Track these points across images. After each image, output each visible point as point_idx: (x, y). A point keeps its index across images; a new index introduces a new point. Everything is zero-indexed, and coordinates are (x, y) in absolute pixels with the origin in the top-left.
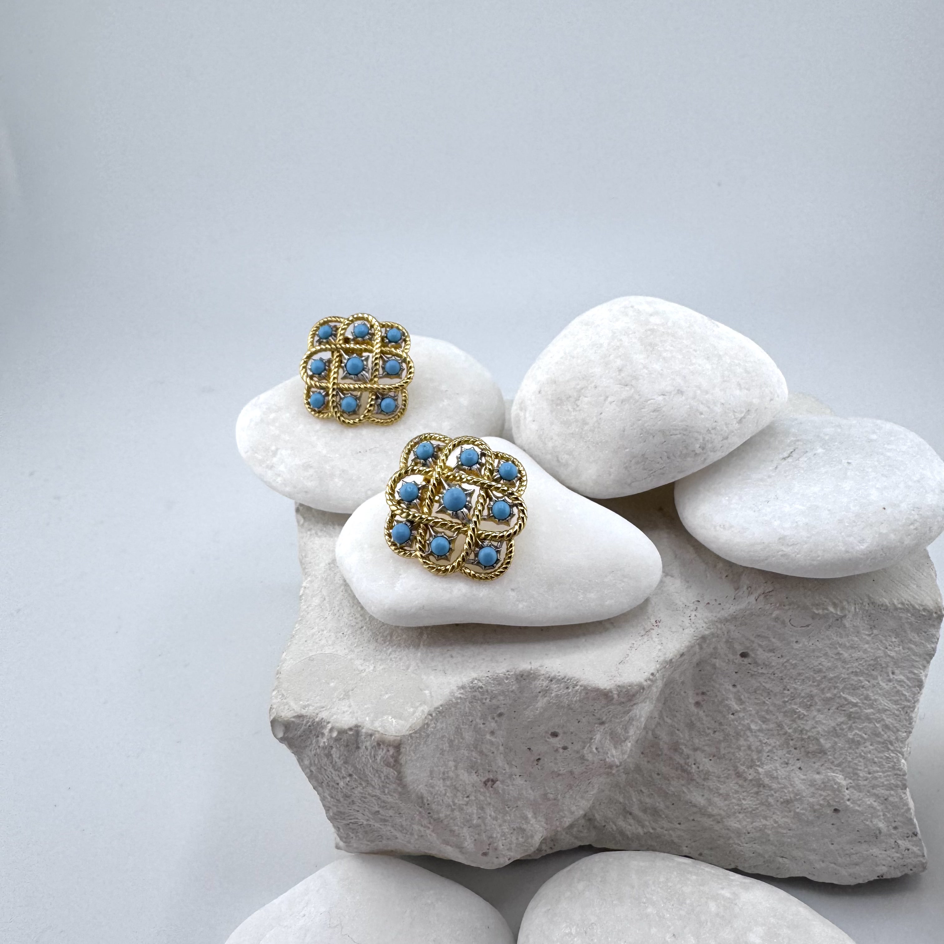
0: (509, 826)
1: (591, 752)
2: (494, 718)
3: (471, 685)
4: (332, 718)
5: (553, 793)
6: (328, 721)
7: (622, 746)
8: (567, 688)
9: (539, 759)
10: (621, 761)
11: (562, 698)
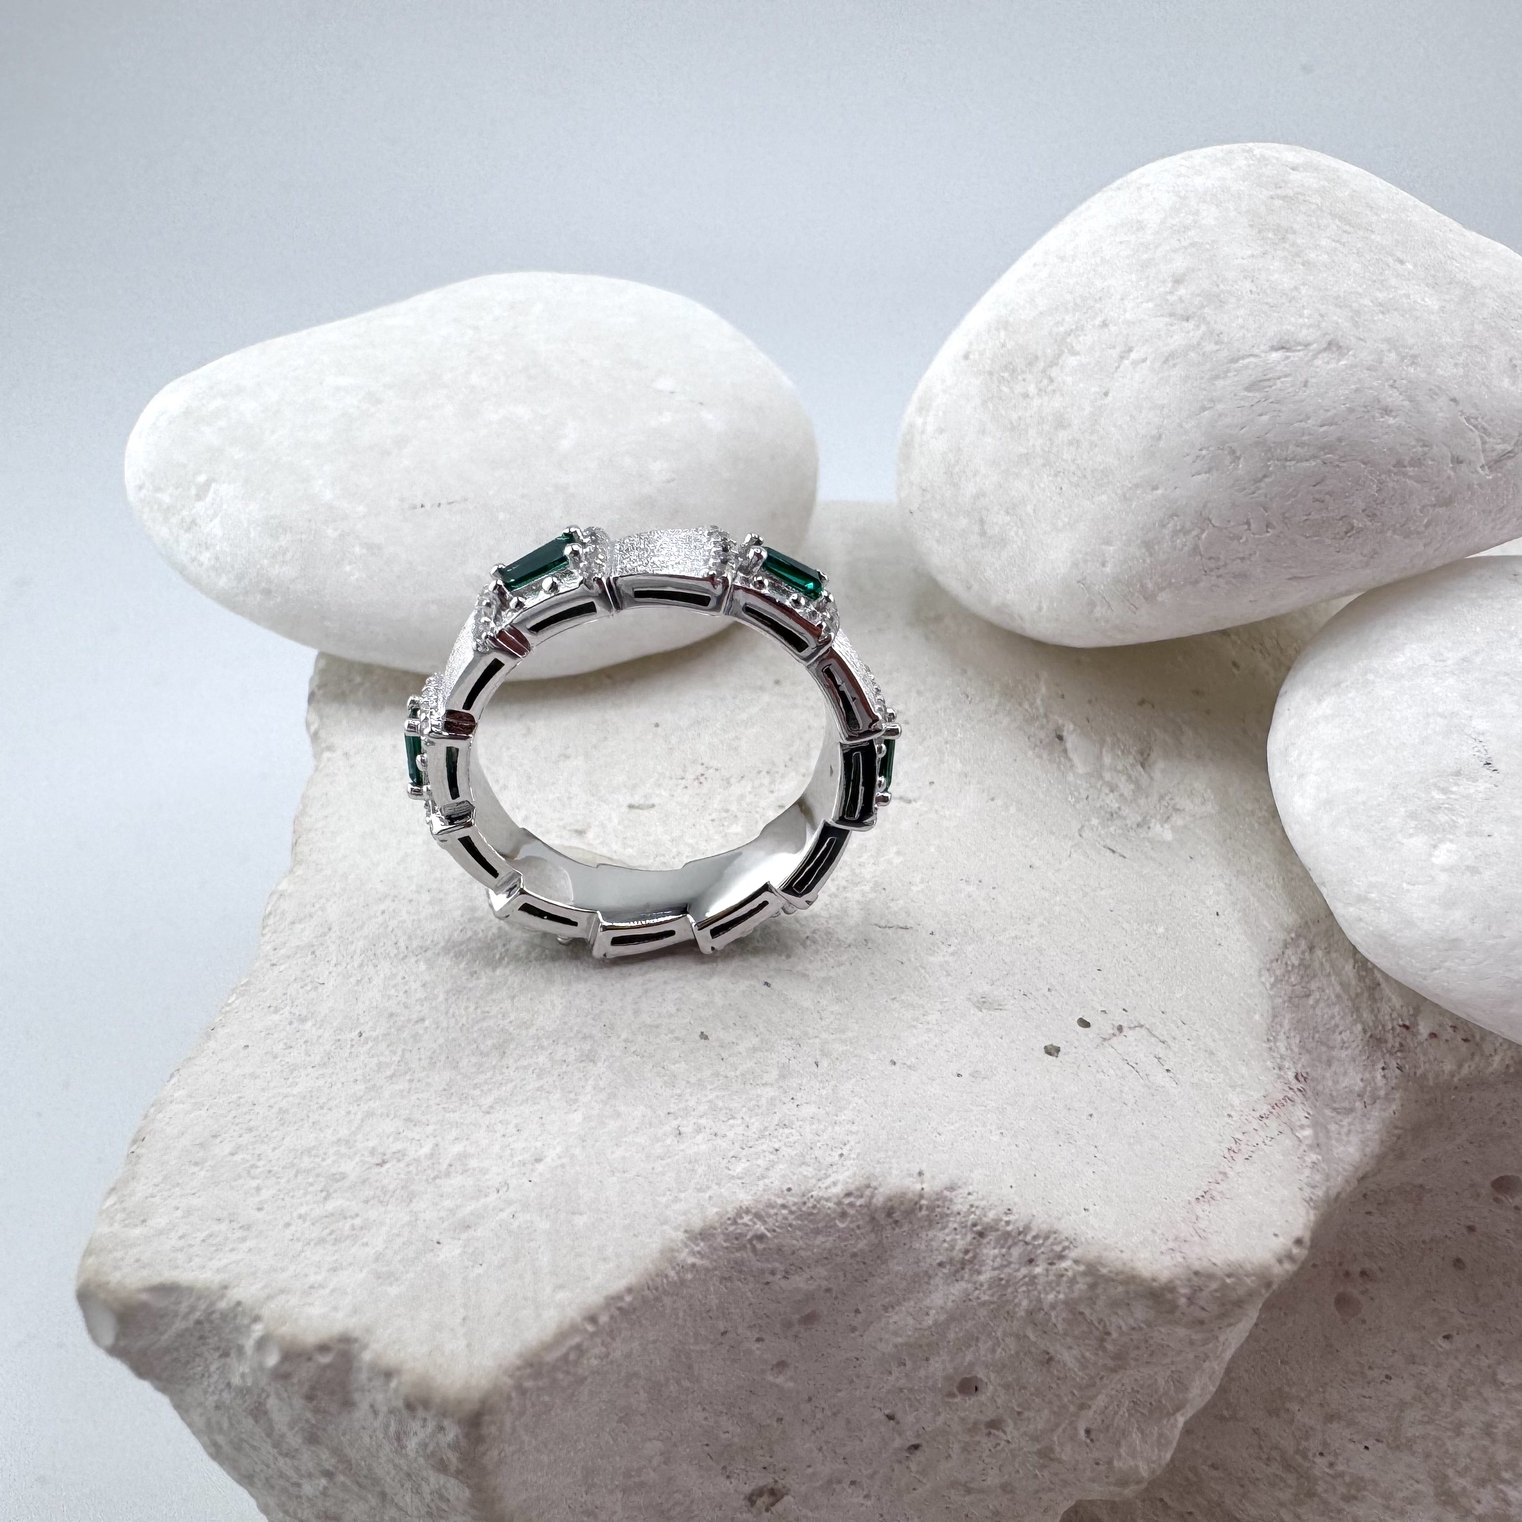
1: (1074, 1439)
2: (791, 1324)
3: (731, 1228)
4: (272, 1305)
6: (256, 1311)
7: (1161, 1426)
8: (1031, 1261)
10: (1153, 1466)
11: (1010, 1290)
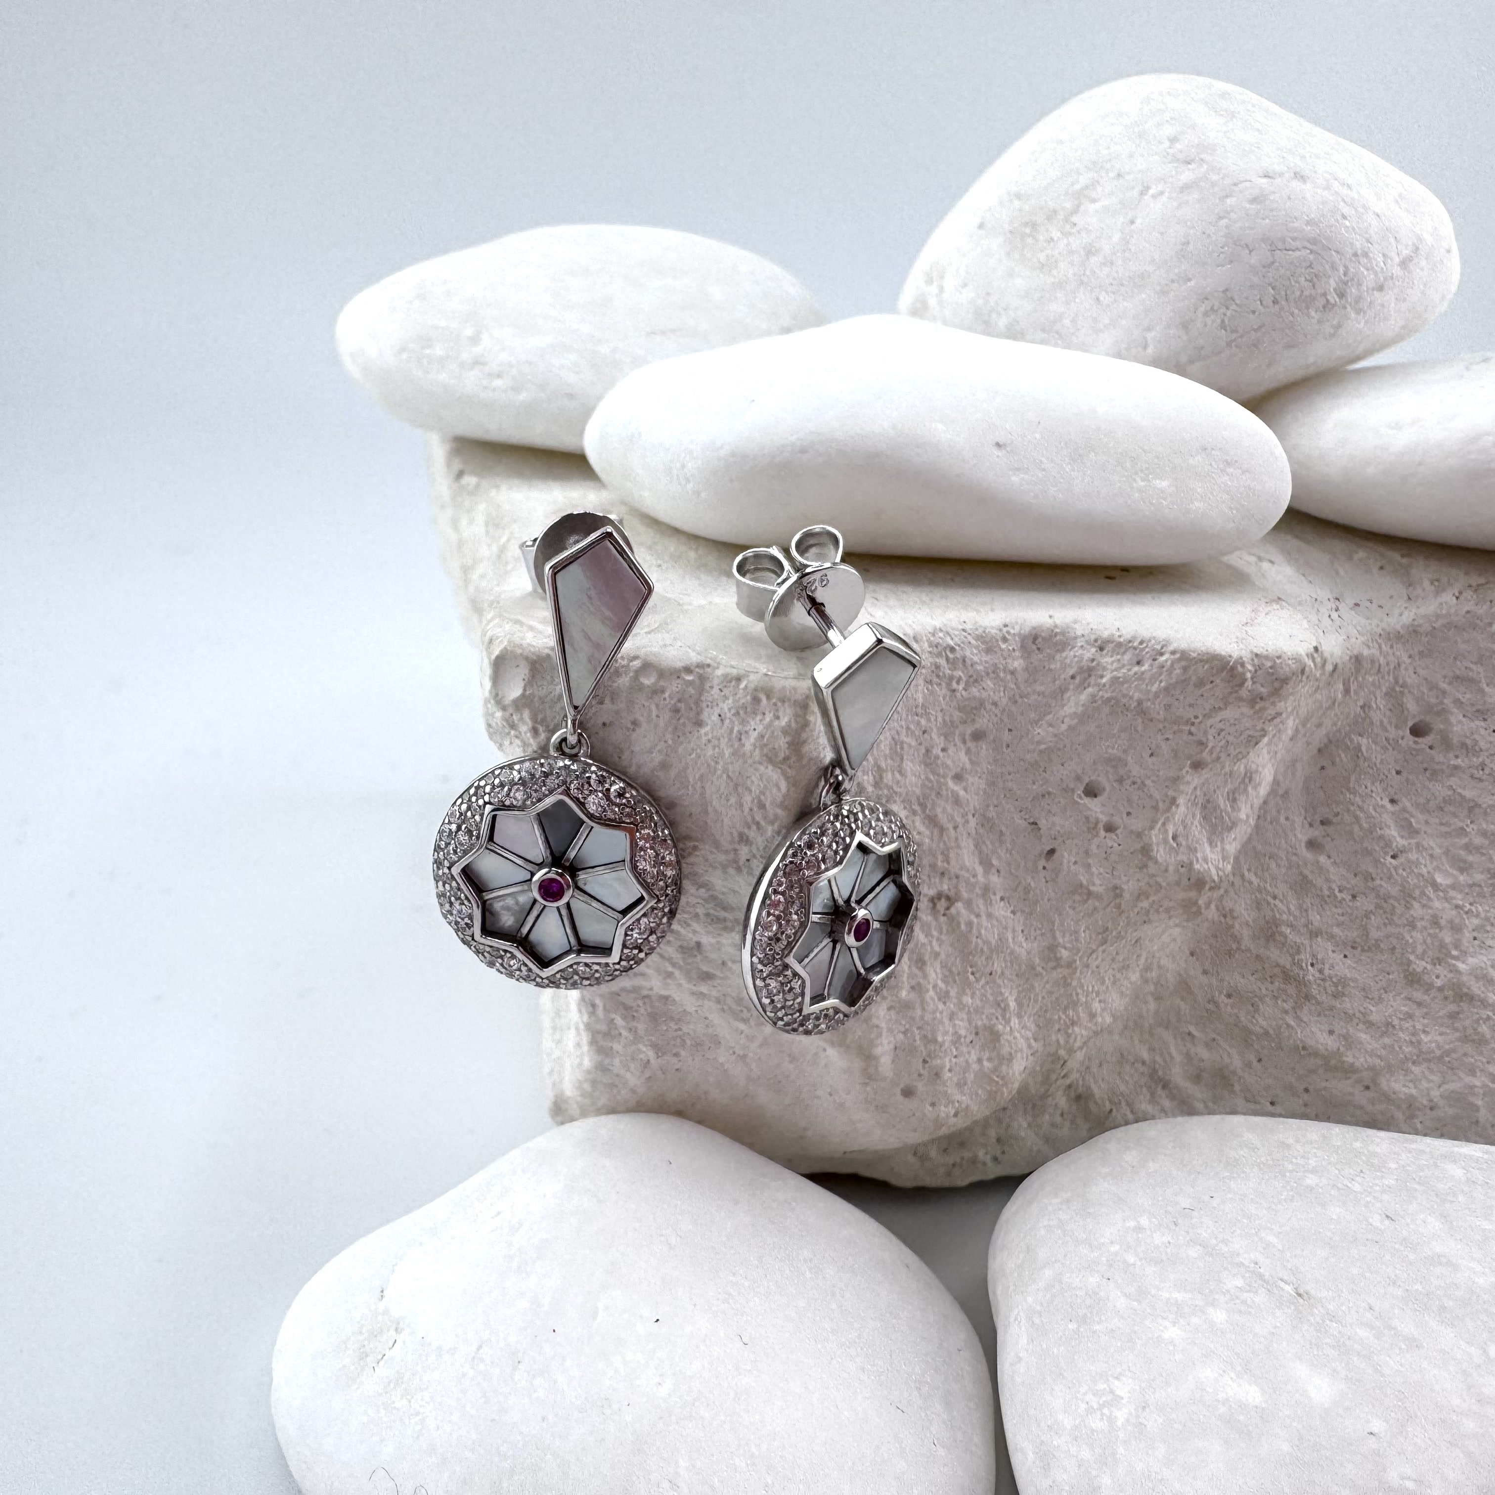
0: (970, 1021)
1: (1165, 841)
2: (964, 742)
3: (932, 639)
5: (1068, 945)
7: (1222, 840)
8: (1138, 663)
9: (1052, 852)
10: (1221, 873)
11: (1126, 686)
